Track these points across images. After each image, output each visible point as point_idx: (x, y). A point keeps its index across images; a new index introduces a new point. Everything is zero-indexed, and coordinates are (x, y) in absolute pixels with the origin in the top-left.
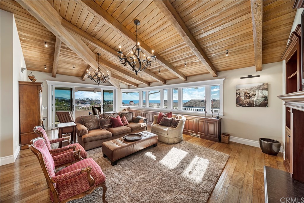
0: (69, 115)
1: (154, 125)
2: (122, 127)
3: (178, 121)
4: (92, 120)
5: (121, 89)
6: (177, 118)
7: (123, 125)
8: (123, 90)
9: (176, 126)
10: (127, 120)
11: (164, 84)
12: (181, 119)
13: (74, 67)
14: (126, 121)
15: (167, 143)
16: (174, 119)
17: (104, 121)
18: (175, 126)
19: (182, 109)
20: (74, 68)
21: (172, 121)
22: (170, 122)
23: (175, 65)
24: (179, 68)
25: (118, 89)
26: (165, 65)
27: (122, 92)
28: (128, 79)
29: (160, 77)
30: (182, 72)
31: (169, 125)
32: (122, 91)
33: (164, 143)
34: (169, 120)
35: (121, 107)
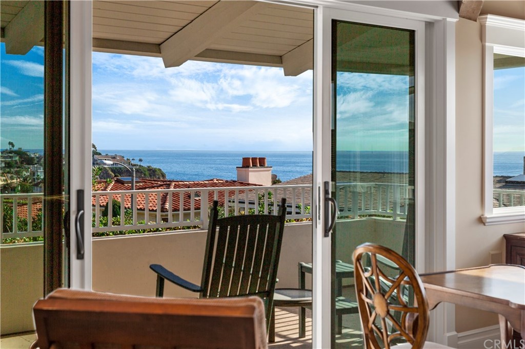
35: (487, 215)
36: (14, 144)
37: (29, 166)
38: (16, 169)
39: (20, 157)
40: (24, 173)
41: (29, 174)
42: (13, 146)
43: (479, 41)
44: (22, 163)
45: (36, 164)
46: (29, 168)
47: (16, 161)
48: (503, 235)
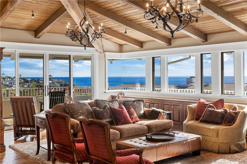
0: (33, 103)
1: (190, 122)
2: (130, 124)
3: (237, 114)
4: (83, 111)
5: (106, 53)
6: (235, 109)
7: (131, 122)
8: (109, 55)
9: (234, 124)
10: (137, 115)
11: (203, 42)
12: (241, 111)
13: (33, 15)
14: (135, 115)
15: (217, 152)
16: (228, 111)
17: (102, 113)
18: (231, 122)
19: (242, 94)
20: (33, 17)
21: (224, 115)
22: (220, 116)
23: (230, 9)
24: (238, 13)
25: (100, 52)
26: (210, 10)
27: (107, 60)
28: (126, 32)
29: (196, 29)
30: (243, 20)
31: (219, 121)
32: (107, 58)
33: (211, 152)
34: (219, 112)
35: (106, 91)
36: (21, 75)
37: (27, 83)
38: (22, 85)
39: (24, 80)
40: (25, 86)
41: (27, 86)
42: (21, 76)
43: (104, 57)
44: (24, 82)
45: (30, 83)
46: (27, 84)
47: (22, 82)
48: (111, 95)
